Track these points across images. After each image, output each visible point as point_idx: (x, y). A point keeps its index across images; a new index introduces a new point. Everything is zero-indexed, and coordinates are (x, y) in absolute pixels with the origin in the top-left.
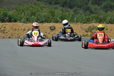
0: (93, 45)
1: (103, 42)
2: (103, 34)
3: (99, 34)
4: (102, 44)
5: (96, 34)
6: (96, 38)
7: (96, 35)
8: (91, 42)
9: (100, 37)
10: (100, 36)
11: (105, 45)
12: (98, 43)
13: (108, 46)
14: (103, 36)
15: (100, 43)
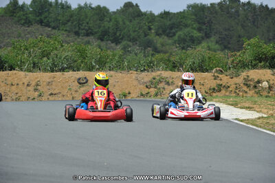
0: (85, 114)
1: (105, 108)
2: (105, 92)
3: (98, 92)
4: (102, 111)
5: (91, 91)
7: (92, 94)
8: (82, 107)
9: (100, 97)
10: (100, 95)
11: (109, 114)
12: (94, 109)
13: (114, 115)
14: (106, 95)
15: (99, 109)
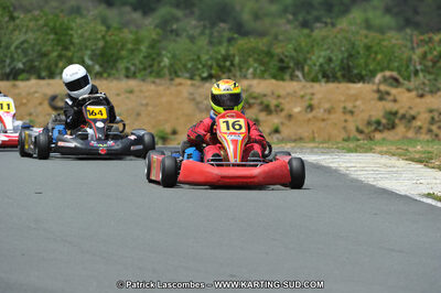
0: (202, 173)
2: (242, 122)
3: (227, 122)
4: (238, 165)
6: (215, 140)
8: (190, 156)
9: (231, 134)
10: (232, 130)
12: (221, 160)
13: (264, 172)
14: (243, 130)
15: (232, 161)
